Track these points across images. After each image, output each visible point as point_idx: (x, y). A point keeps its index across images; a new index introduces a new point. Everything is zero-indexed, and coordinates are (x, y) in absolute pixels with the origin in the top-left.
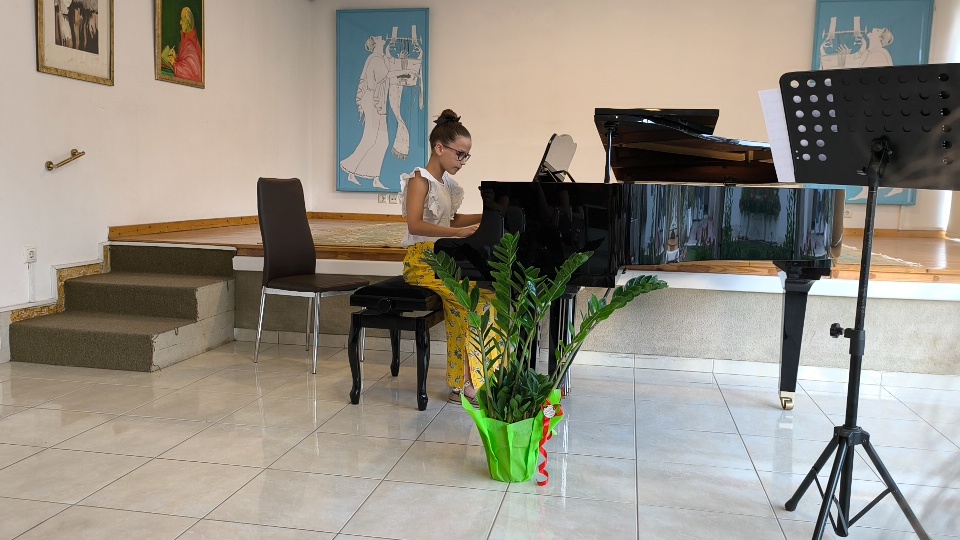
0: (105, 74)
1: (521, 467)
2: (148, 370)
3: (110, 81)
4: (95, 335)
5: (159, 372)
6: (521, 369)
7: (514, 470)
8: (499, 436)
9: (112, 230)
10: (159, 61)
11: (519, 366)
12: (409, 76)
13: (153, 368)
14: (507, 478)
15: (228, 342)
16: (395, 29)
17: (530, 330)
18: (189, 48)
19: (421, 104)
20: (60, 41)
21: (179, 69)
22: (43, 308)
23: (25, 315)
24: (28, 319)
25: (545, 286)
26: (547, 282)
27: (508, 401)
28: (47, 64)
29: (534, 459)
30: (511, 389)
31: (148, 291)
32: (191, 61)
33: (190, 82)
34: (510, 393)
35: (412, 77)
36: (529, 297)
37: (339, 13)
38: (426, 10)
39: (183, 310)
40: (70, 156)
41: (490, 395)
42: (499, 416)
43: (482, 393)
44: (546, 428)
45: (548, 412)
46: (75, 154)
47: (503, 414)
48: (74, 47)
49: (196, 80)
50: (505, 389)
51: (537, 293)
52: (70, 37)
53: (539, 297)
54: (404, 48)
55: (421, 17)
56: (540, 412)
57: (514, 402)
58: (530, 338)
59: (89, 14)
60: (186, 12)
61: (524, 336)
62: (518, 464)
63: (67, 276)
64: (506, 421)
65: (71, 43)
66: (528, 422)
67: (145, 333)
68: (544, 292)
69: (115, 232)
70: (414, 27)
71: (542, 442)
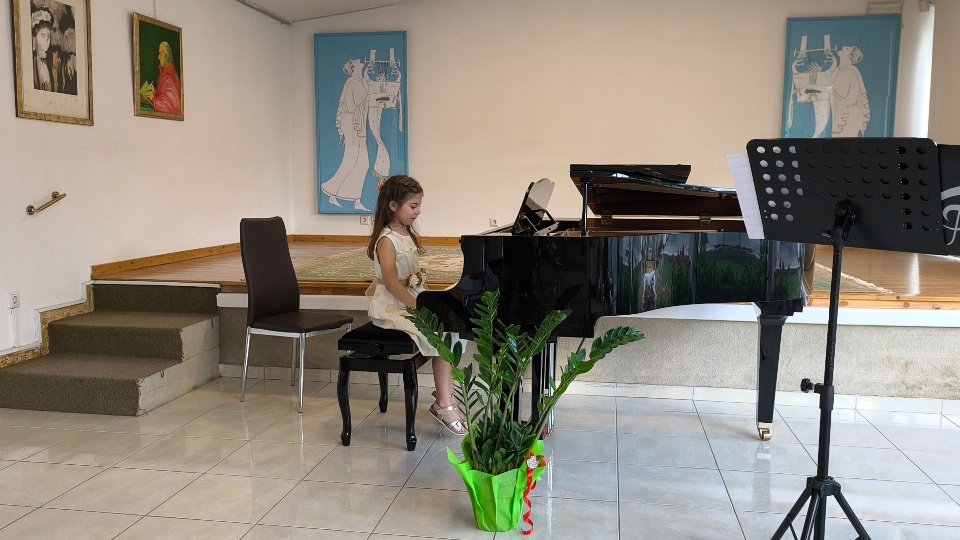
0: (84, 114)
1: (506, 517)
2: (135, 415)
3: (89, 120)
4: (81, 381)
5: (145, 417)
6: (504, 421)
7: (500, 520)
8: (484, 488)
9: (95, 268)
10: (138, 98)
11: (502, 417)
12: (388, 99)
13: (140, 412)
14: (493, 528)
15: (214, 379)
16: (373, 52)
17: (512, 384)
18: (167, 82)
19: (401, 127)
20: (38, 85)
21: (159, 103)
22: (27, 352)
23: (9, 361)
24: (13, 365)
25: (526, 343)
26: (527, 339)
27: (492, 452)
28: (26, 109)
29: (519, 508)
30: (495, 441)
31: (133, 332)
32: (170, 94)
33: (170, 116)
34: (494, 445)
35: (391, 99)
36: (510, 352)
37: (318, 37)
38: (404, 33)
39: (167, 351)
40: (51, 199)
41: (474, 447)
42: (484, 468)
43: (467, 446)
44: (530, 478)
45: (532, 463)
46: (56, 197)
47: (487, 465)
48: (53, 90)
49: (176, 114)
50: (489, 441)
51: (518, 349)
52: (48, 81)
53: (520, 353)
54: (382, 70)
55: (399, 40)
56: (524, 463)
57: (498, 455)
58: (513, 392)
59: (67, 56)
60: (164, 47)
61: (506, 390)
62: (504, 514)
63: (50, 319)
64: (490, 472)
65: (50, 86)
66: (511, 474)
67: (130, 378)
68: (525, 348)
69: (98, 271)
70: (392, 50)
71: (526, 493)
